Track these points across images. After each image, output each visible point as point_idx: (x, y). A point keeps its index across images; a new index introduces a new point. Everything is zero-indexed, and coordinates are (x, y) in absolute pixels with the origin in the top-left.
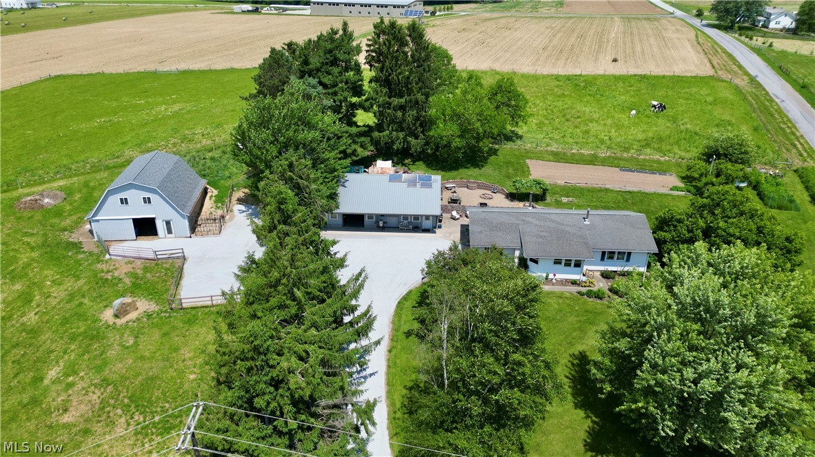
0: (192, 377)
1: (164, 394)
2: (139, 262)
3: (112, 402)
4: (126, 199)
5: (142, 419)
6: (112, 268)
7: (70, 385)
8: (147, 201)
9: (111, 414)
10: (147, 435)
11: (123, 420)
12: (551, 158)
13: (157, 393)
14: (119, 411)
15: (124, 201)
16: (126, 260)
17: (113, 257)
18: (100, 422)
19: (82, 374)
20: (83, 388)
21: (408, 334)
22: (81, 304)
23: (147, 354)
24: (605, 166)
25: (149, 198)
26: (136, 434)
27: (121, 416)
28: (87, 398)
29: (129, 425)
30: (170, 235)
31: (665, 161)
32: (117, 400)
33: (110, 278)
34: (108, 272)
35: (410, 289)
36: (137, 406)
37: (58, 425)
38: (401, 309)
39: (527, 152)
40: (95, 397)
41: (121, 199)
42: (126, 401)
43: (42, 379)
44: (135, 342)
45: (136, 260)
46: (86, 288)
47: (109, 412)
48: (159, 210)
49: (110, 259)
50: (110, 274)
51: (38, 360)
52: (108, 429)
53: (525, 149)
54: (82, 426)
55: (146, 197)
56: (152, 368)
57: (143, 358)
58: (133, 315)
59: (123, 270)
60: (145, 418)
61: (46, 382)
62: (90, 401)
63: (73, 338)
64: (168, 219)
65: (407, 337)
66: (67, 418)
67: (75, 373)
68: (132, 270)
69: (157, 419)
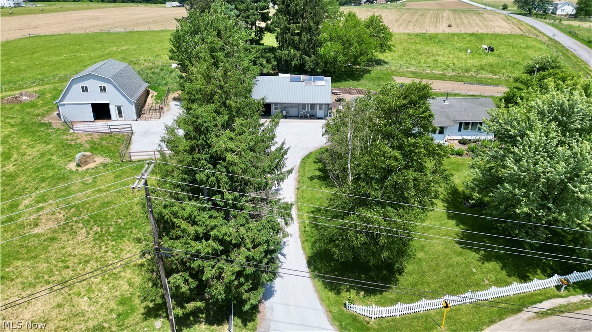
1: (117, 213)
2: (96, 135)
3: (75, 219)
4: (86, 88)
5: (99, 230)
6: (75, 138)
7: (40, 209)
8: (103, 89)
9: (74, 227)
10: (103, 241)
11: (84, 231)
12: (411, 75)
13: (112, 213)
14: (81, 225)
15: (85, 89)
16: (86, 133)
17: (75, 132)
18: (64, 233)
19: (50, 202)
20: (51, 211)
21: (311, 179)
22: (50, 160)
23: (103, 188)
24: (452, 81)
25: (104, 87)
26: (95, 240)
27: (82, 229)
28: (54, 217)
29: (88, 234)
30: (121, 119)
31: (497, 78)
32: (79, 217)
33: (73, 144)
34: (72, 140)
35: (310, 151)
36: (95, 221)
37: (29, 236)
38: (305, 164)
39: (393, 72)
40: (61, 216)
41: (82, 88)
42: (86, 218)
43: (17, 206)
44: (94, 181)
45: (94, 133)
46: (54, 150)
47: (72, 226)
48: (112, 98)
49: (74, 133)
50: (73, 142)
51: (15, 194)
52: (71, 238)
53: (391, 70)
54: (49, 236)
55: (102, 86)
56: (107, 197)
57: (99, 191)
58: (91, 166)
59: (83, 139)
60: (102, 229)
61: (21, 207)
62: (56, 219)
63: (43, 180)
64: (119, 104)
65: (311, 181)
66: (36, 231)
67: (45, 201)
68: (91, 140)
69: (112, 230)
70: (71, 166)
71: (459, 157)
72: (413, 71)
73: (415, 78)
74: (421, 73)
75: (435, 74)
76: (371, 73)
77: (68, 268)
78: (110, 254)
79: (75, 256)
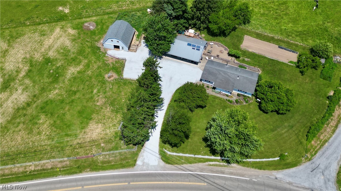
0: (123, 101)
1: (117, 103)
2: (114, 59)
3: (107, 102)
5: (112, 108)
6: (108, 59)
7: (99, 96)
10: (113, 112)
11: (109, 107)
13: (116, 103)
14: (108, 105)
16: (111, 57)
18: (104, 106)
19: (101, 93)
20: (101, 97)
22: (101, 71)
23: (114, 92)
24: (273, 43)
26: (111, 111)
28: (102, 100)
29: (110, 109)
30: (123, 50)
32: (108, 102)
33: (107, 63)
34: (107, 61)
36: (112, 105)
37: (96, 105)
38: (176, 92)
40: (104, 100)
42: (110, 103)
43: (93, 92)
44: (112, 87)
45: (114, 58)
47: (106, 105)
48: (121, 44)
49: (107, 56)
50: (107, 62)
51: (92, 87)
52: (106, 109)
53: (247, 29)
54: (101, 107)
56: (115, 96)
57: (113, 92)
58: (112, 78)
59: (110, 61)
61: (94, 93)
64: (123, 46)
66: (98, 104)
68: (112, 62)
69: (115, 109)
70: (106, 76)
71: (230, 104)
72: (259, 32)
73: (256, 38)
74: (261, 35)
75: (269, 36)
76: (236, 30)
77: (105, 119)
78: (114, 117)
79: (106, 116)
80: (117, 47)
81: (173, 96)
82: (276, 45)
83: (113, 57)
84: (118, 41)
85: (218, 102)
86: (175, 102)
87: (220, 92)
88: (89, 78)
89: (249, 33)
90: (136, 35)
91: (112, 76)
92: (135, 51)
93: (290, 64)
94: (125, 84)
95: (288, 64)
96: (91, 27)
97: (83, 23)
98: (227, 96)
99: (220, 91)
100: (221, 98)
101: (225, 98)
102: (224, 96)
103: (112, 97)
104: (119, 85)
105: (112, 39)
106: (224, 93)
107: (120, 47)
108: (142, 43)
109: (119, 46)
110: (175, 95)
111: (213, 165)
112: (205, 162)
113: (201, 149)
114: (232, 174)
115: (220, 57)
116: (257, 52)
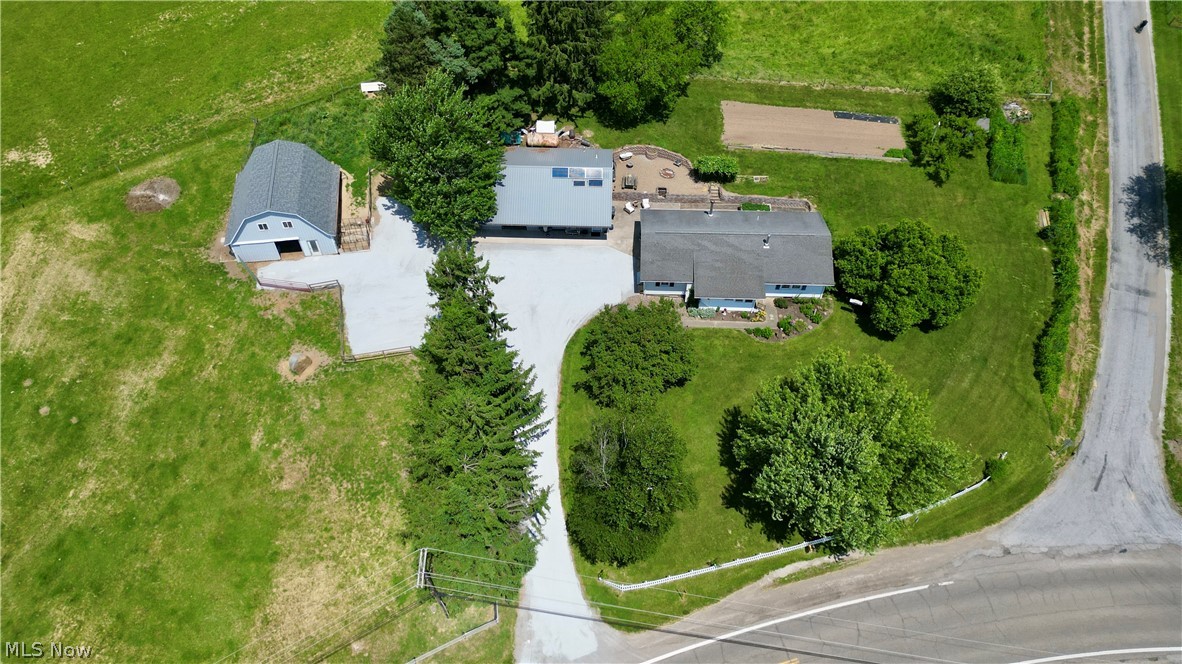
0: (384, 443)
1: (363, 462)
2: (294, 295)
3: (320, 470)
4: (265, 225)
5: (350, 487)
6: (269, 303)
7: (277, 453)
8: (288, 225)
9: (322, 481)
10: (358, 500)
11: (334, 487)
13: (357, 461)
14: (328, 479)
15: (263, 227)
16: (280, 291)
17: (265, 288)
18: (313, 489)
19: (284, 441)
20: (290, 457)
22: (253, 355)
23: (336, 419)
24: (817, 108)
26: (349, 500)
27: (331, 484)
28: (296, 466)
29: (340, 491)
30: (317, 253)
31: (896, 94)
32: (324, 468)
33: (271, 317)
34: (266, 309)
36: (342, 475)
37: (279, 492)
39: (725, 86)
40: (303, 465)
41: (260, 226)
42: (332, 469)
43: (249, 445)
44: (322, 405)
45: (291, 292)
47: (320, 480)
48: (300, 232)
49: (263, 290)
50: (269, 312)
51: (237, 424)
52: (323, 496)
54: (300, 493)
56: (345, 435)
57: (333, 423)
58: (309, 371)
60: (352, 485)
61: (254, 448)
62: (300, 469)
64: (313, 240)
66: (285, 486)
67: (277, 440)
68: (289, 306)
69: (363, 486)
70: (284, 368)
71: (764, 341)
72: (760, 81)
73: (758, 103)
74: (771, 88)
75: (794, 88)
76: (688, 92)
77: (333, 538)
78: (369, 519)
79: (335, 522)
80: (289, 247)
81: (562, 372)
82: (826, 109)
83: (287, 290)
84: (287, 220)
85: (724, 346)
86: (576, 391)
87: (718, 308)
88: (216, 393)
89: (730, 93)
90: (347, 186)
91: (308, 361)
92: (365, 244)
93: (890, 160)
94: (368, 378)
95: (885, 163)
96: (162, 197)
97: (123, 190)
98: (744, 316)
99: (715, 308)
100: (730, 331)
101: (742, 325)
102: (734, 319)
103: (335, 443)
104: (346, 389)
105: (262, 222)
106: (730, 309)
107: (304, 245)
108: (381, 210)
109: (297, 242)
110: (569, 366)
111: (791, 578)
112: (758, 577)
113: (730, 532)
114: (867, 587)
115: (670, 191)
116: (778, 145)
